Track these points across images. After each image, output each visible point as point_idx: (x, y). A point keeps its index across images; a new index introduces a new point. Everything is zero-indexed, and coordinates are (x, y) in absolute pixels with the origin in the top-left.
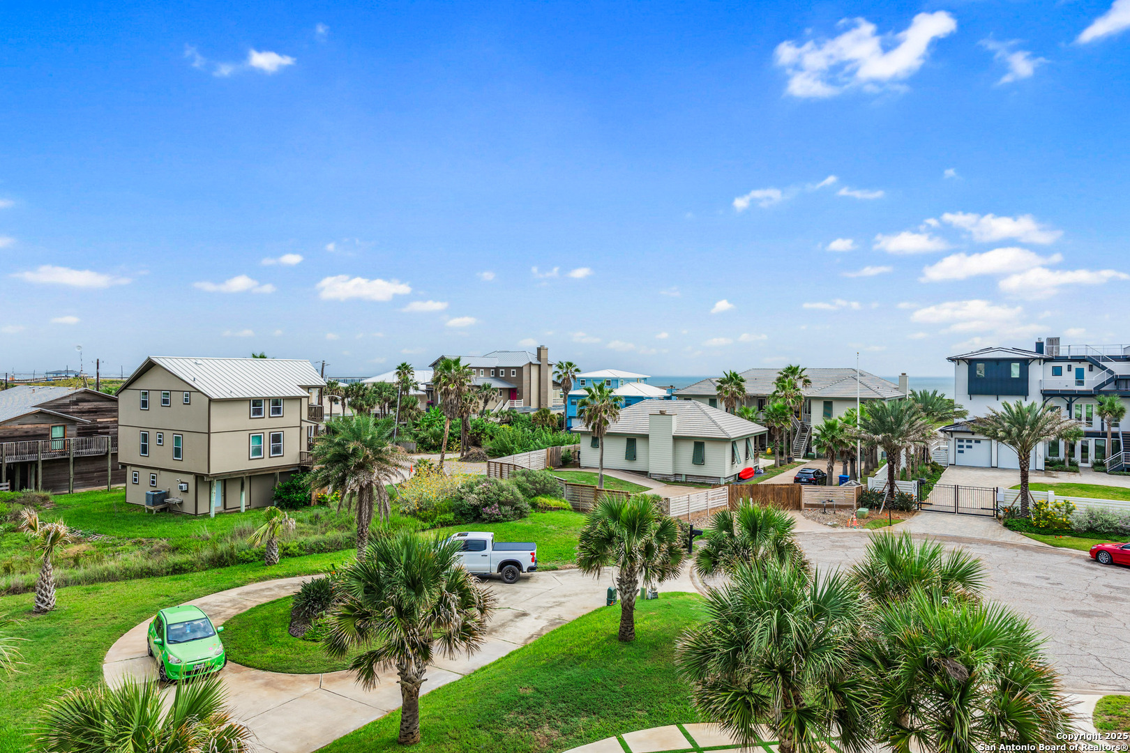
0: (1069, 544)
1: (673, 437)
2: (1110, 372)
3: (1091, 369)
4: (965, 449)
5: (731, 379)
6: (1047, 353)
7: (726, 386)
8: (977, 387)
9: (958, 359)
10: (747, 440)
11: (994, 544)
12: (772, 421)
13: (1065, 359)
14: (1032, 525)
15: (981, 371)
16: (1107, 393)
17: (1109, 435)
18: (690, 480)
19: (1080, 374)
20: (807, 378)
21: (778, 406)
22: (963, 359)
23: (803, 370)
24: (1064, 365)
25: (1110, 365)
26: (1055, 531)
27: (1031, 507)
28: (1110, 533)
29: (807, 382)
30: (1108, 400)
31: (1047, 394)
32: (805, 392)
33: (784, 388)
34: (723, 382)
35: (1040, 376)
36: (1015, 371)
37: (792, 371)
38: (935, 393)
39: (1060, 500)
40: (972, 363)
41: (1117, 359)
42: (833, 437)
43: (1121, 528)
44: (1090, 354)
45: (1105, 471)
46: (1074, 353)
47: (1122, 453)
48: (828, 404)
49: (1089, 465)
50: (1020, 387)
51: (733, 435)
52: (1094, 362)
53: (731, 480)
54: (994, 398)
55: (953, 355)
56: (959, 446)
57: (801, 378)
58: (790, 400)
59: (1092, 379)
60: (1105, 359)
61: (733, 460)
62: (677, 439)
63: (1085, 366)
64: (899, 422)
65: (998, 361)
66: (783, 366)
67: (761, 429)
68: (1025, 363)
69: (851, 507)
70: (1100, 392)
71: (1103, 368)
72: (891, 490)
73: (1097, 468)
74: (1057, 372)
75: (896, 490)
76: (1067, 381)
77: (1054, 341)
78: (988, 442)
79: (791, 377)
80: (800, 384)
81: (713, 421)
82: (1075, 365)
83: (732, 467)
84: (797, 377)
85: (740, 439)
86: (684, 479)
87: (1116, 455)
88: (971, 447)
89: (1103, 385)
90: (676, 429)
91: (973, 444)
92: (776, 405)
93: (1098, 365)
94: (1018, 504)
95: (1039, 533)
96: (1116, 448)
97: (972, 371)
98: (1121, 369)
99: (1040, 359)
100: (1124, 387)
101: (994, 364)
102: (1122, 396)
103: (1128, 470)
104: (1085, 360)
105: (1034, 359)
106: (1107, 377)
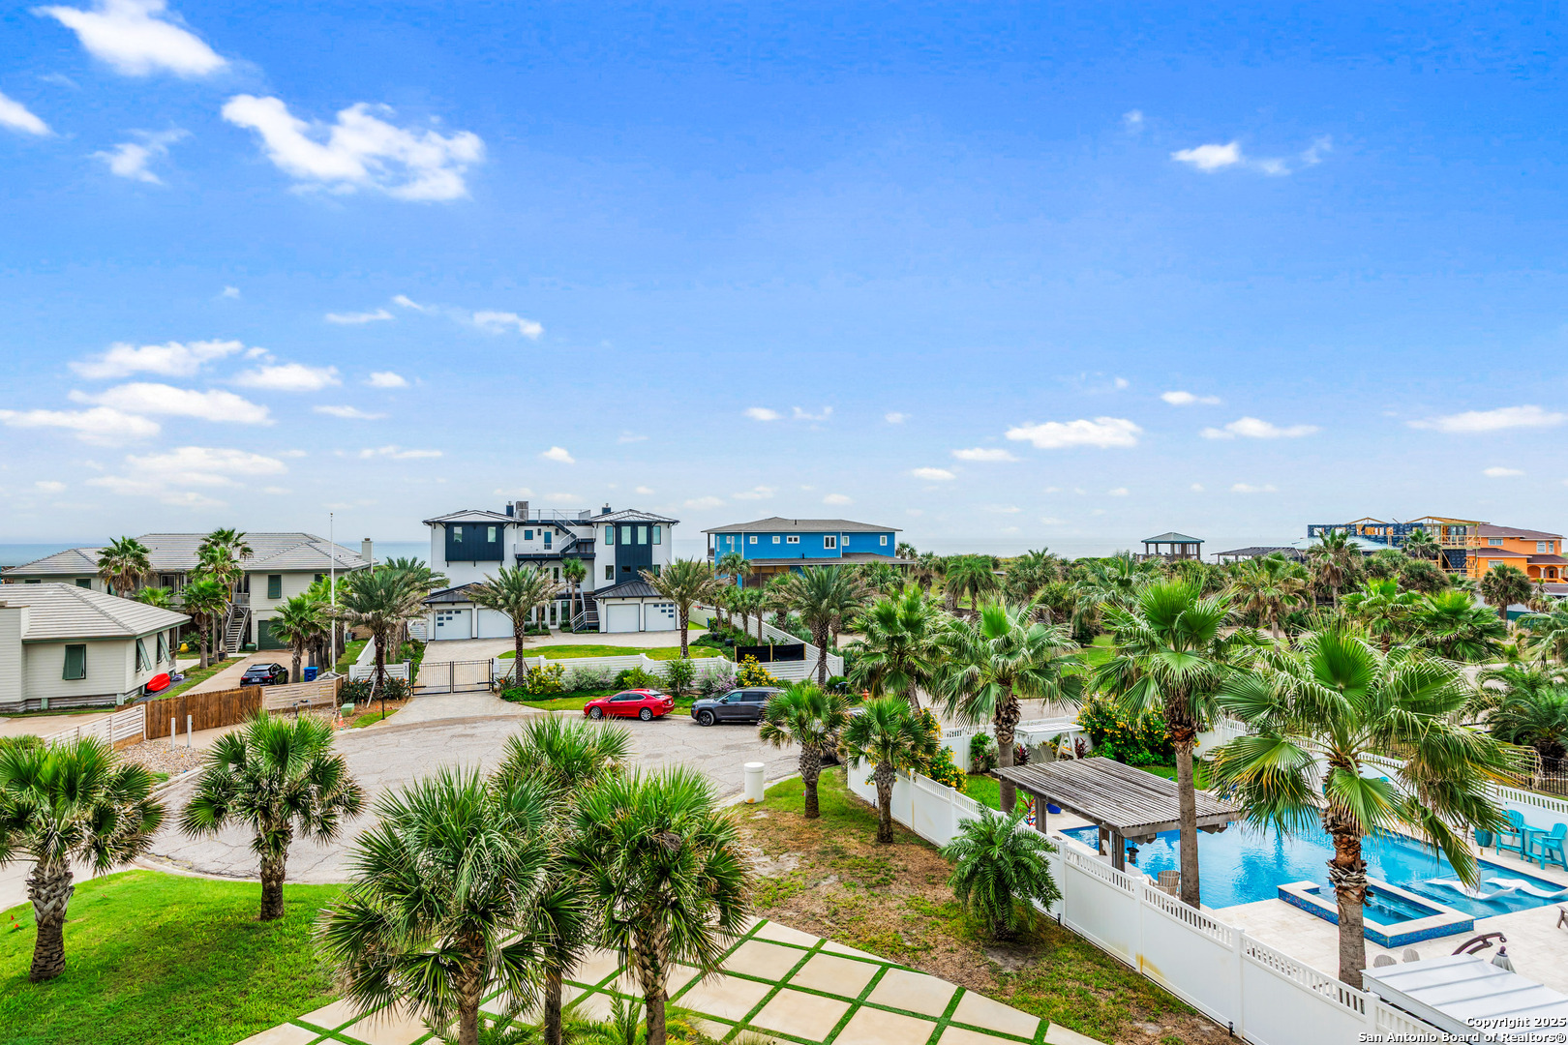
0: (563, 705)
1: (23, 641)
2: (573, 536)
3: (557, 534)
4: (445, 621)
5: (125, 549)
6: (517, 515)
7: (116, 558)
8: (455, 553)
9: (435, 522)
10: (160, 635)
11: (498, 718)
12: (196, 605)
13: (534, 523)
14: (528, 693)
15: (458, 533)
16: (571, 556)
17: (573, 596)
18: (56, 705)
19: (548, 538)
20: (246, 546)
21: (207, 585)
22: (440, 523)
23: (240, 535)
24: (535, 529)
25: (574, 529)
26: (549, 695)
27: (525, 675)
28: (593, 689)
29: (246, 551)
30: (572, 563)
31: (522, 559)
32: (244, 565)
33: (213, 559)
34: (109, 553)
35: (515, 542)
36: (491, 537)
37: (224, 536)
38: (415, 560)
39: (552, 663)
40: (449, 526)
41: (578, 523)
42: (302, 619)
43: (602, 683)
44: (558, 518)
45: (571, 631)
46: (545, 517)
47: (584, 613)
48: (275, 579)
49: (557, 627)
50: (495, 553)
51: (139, 630)
52: (560, 526)
53: (134, 695)
54: (471, 564)
55: (429, 518)
56: (439, 619)
57: (237, 545)
58: (224, 576)
59: (559, 544)
60: (569, 524)
61: (138, 666)
63: (552, 530)
64: (389, 595)
65: (474, 524)
66: (211, 529)
67: (180, 618)
68: (500, 527)
69: (330, 705)
70: (566, 555)
71: (568, 532)
72: (380, 678)
73: (564, 629)
74: (529, 536)
75: (385, 676)
76: (536, 546)
77: (523, 505)
78: (468, 612)
79: (222, 545)
80: (236, 554)
81: (101, 612)
82: (544, 529)
83: (136, 676)
84: (230, 545)
85: (148, 634)
86: (44, 705)
87: (579, 616)
88: (451, 618)
89: (568, 548)
90: (26, 631)
91: (453, 615)
92: (202, 584)
93: (563, 529)
94: (513, 674)
95: (535, 700)
96: (578, 608)
97: (449, 535)
98: (581, 533)
99: (514, 523)
100: (583, 550)
101: (471, 528)
102: (583, 559)
103: (590, 628)
104: (552, 525)
105: (511, 523)
106: (571, 541)
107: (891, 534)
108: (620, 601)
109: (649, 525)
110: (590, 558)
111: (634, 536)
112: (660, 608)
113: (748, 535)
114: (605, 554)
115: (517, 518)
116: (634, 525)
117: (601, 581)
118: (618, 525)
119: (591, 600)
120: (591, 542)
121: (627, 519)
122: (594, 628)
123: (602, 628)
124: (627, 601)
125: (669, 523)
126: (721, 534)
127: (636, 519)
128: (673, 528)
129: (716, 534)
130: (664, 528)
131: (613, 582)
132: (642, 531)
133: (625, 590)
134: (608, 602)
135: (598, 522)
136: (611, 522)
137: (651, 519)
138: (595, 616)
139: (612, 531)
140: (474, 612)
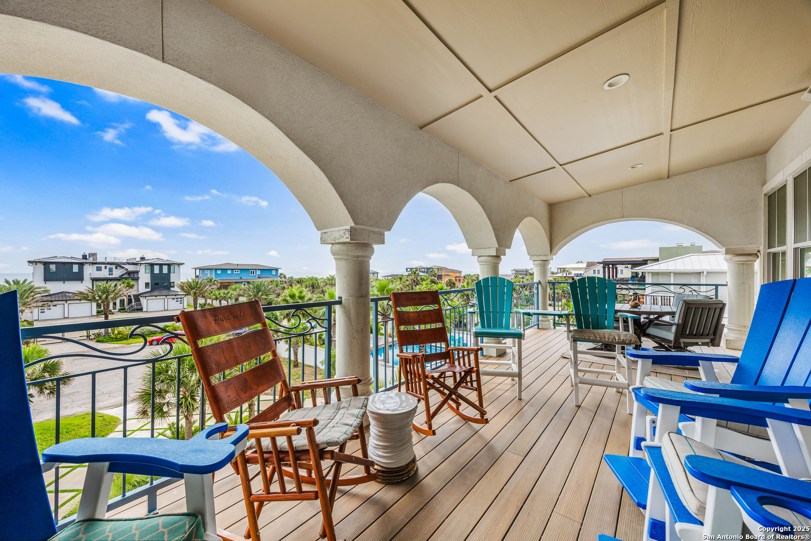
0: (134, 342)
2: (126, 269)
3: (116, 268)
4: (45, 311)
6: (89, 259)
8: (49, 277)
9: (36, 262)
13: (103, 263)
14: (113, 338)
15: (53, 268)
16: (126, 279)
17: (127, 296)
19: (111, 270)
22: (40, 262)
24: (103, 266)
25: (126, 267)
26: (125, 338)
27: (110, 331)
28: (149, 334)
30: (127, 282)
31: (94, 280)
35: (90, 271)
36: (76, 269)
38: (25, 281)
40: (46, 264)
41: (129, 264)
44: (117, 261)
45: (127, 312)
46: (108, 261)
47: (133, 304)
49: (117, 310)
50: (79, 277)
52: (118, 265)
54: (61, 283)
55: (32, 259)
56: (42, 309)
59: (117, 273)
60: (124, 264)
63: (113, 267)
65: (64, 263)
68: (81, 265)
70: (122, 278)
71: (123, 268)
73: (122, 311)
74: (99, 269)
76: (104, 273)
77: (94, 255)
78: (62, 306)
82: (108, 266)
87: (130, 305)
88: (50, 309)
89: (123, 275)
91: (52, 307)
93: (120, 267)
95: (118, 341)
96: (130, 301)
97: (46, 268)
98: (131, 268)
99: (90, 263)
100: (133, 276)
101: (62, 265)
102: (133, 280)
103: (137, 310)
104: (114, 264)
105: (87, 263)
106: (125, 272)
107: (277, 270)
108: (154, 298)
109: (169, 265)
110: (137, 279)
111: (161, 270)
112: (176, 300)
113: (216, 270)
114: (145, 277)
115: (91, 260)
116: (161, 265)
117: (142, 288)
118: (152, 265)
119: (137, 298)
120: (137, 272)
121: (157, 262)
122: (141, 310)
123: (145, 310)
124: (158, 297)
125: (179, 264)
126: (202, 269)
127: (162, 262)
128: (181, 266)
129: (200, 269)
130: (176, 267)
131: (149, 290)
132: (165, 270)
133: (155, 293)
134: (147, 298)
135: (141, 264)
136: (148, 264)
137: (170, 262)
138: (140, 305)
139: (149, 267)
140: (66, 305)
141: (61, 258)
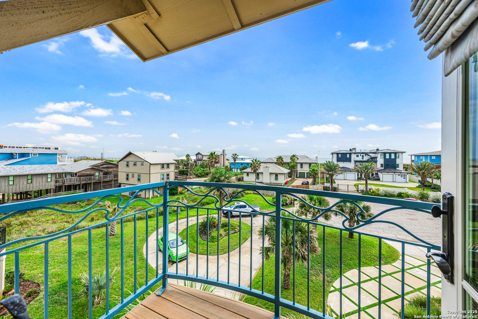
2: (371, 156)
3: (365, 155)
4: (338, 175)
5: (280, 158)
8: (339, 160)
9: (334, 153)
10: (287, 174)
12: (291, 169)
13: (359, 153)
15: (340, 155)
16: (371, 161)
18: (274, 184)
19: (363, 157)
21: (292, 165)
22: (335, 153)
23: (297, 156)
24: (359, 155)
25: (371, 154)
29: (298, 159)
30: (371, 163)
31: (356, 162)
32: (297, 161)
33: (292, 160)
34: (278, 159)
35: (354, 157)
36: (348, 156)
37: (294, 156)
39: (377, 188)
40: (338, 154)
41: (372, 153)
43: (393, 195)
44: (366, 152)
45: (371, 180)
46: (363, 151)
47: (375, 176)
48: (301, 164)
50: (349, 160)
52: (366, 154)
54: (343, 162)
57: (296, 158)
58: (295, 163)
59: (366, 158)
60: (369, 153)
62: (270, 174)
63: (364, 155)
65: (344, 153)
66: (292, 154)
67: (289, 171)
68: (350, 154)
70: (369, 161)
71: (369, 155)
72: (332, 186)
74: (358, 156)
75: (333, 186)
76: (360, 158)
77: (355, 149)
79: (294, 158)
81: (279, 169)
82: (362, 154)
85: (285, 173)
86: (272, 184)
87: (373, 176)
89: (369, 159)
90: (270, 171)
94: (365, 189)
97: (338, 156)
98: (373, 155)
100: (374, 160)
102: (374, 162)
104: (364, 153)
105: (353, 153)
106: (370, 157)
108: (386, 173)
109: (395, 153)
110: (376, 162)
111: (390, 156)
112: (400, 176)
113: (431, 156)
114: (380, 161)
115: (354, 151)
116: (390, 153)
117: (379, 168)
118: (385, 154)
119: (377, 172)
120: (376, 158)
121: (388, 152)
122: (378, 180)
123: (381, 180)
124: (389, 173)
125: (402, 152)
126: (418, 156)
127: (391, 152)
128: (404, 154)
129: (415, 156)
130: (400, 154)
131: (383, 168)
132: (393, 156)
133: (387, 170)
134: (383, 173)
135: (378, 153)
136: (382, 153)
137: (396, 151)
138: (378, 177)
139: (383, 155)
140: (345, 174)
141: (342, 151)
